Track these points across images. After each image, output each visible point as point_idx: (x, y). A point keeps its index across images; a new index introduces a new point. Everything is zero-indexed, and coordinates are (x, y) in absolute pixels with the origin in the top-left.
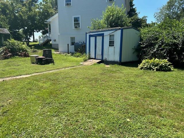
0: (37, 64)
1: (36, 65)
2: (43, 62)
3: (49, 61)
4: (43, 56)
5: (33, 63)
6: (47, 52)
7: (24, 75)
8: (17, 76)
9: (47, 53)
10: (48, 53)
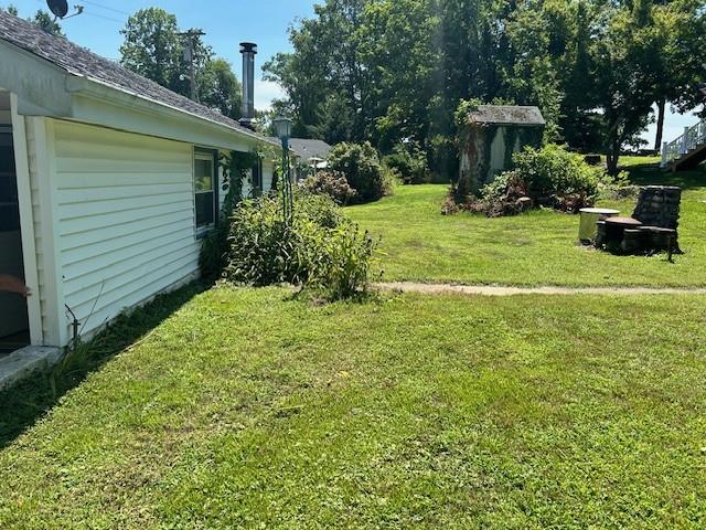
0: (598, 246)
1: (594, 250)
2: (623, 243)
3: (656, 239)
4: (633, 217)
5: (585, 242)
6: (656, 198)
7: (501, 284)
8: (474, 283)
9: (656, 205)
10: (659, 203)
